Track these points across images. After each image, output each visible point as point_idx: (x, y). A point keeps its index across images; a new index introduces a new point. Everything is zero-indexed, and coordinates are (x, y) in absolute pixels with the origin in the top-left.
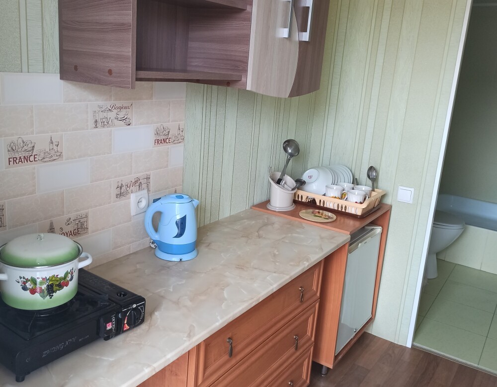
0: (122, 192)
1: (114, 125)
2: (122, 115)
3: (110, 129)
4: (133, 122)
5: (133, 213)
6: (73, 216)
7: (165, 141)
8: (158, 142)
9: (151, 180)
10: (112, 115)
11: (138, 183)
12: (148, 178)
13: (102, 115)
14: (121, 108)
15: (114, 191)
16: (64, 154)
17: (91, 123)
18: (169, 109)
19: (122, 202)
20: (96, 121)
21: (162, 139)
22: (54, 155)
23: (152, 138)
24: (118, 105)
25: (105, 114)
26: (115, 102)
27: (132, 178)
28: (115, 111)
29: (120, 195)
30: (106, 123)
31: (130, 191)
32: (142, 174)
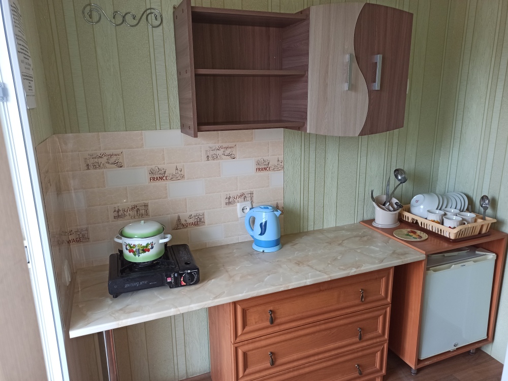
0: (230, 202)
1: (221, 159)
2: (228, 152)
3: (218, 161)
4: (237, 156)
5: (239, 216)
6: (193, 213)
7: (265, 169)
8: (259, 169)
9: (254, 195)
10: (220, 152)
11: (243, 196)
12: (252, 194)
13: (212, 153)
14: (227, 148)
15: (224, 201)
16: (185, 176)
17: (204, 157)
18: (268, 147)
19: (230, 208)
20: (208, 156)
21: (263, 167)
22: (178, 176)
23: (255, 167)
24: (224, 146)
25: (215, 152)
26: (222, 144)
27: (239, 192)
28: (222, 150)
29: (229, 203)
30: (215, 157)
31: (236, 201)
32: (247, 190)
